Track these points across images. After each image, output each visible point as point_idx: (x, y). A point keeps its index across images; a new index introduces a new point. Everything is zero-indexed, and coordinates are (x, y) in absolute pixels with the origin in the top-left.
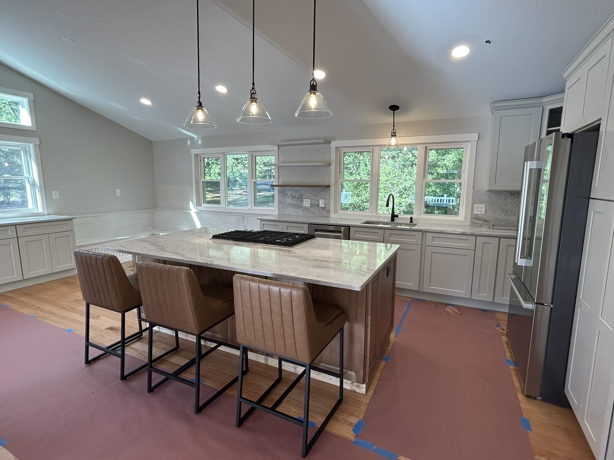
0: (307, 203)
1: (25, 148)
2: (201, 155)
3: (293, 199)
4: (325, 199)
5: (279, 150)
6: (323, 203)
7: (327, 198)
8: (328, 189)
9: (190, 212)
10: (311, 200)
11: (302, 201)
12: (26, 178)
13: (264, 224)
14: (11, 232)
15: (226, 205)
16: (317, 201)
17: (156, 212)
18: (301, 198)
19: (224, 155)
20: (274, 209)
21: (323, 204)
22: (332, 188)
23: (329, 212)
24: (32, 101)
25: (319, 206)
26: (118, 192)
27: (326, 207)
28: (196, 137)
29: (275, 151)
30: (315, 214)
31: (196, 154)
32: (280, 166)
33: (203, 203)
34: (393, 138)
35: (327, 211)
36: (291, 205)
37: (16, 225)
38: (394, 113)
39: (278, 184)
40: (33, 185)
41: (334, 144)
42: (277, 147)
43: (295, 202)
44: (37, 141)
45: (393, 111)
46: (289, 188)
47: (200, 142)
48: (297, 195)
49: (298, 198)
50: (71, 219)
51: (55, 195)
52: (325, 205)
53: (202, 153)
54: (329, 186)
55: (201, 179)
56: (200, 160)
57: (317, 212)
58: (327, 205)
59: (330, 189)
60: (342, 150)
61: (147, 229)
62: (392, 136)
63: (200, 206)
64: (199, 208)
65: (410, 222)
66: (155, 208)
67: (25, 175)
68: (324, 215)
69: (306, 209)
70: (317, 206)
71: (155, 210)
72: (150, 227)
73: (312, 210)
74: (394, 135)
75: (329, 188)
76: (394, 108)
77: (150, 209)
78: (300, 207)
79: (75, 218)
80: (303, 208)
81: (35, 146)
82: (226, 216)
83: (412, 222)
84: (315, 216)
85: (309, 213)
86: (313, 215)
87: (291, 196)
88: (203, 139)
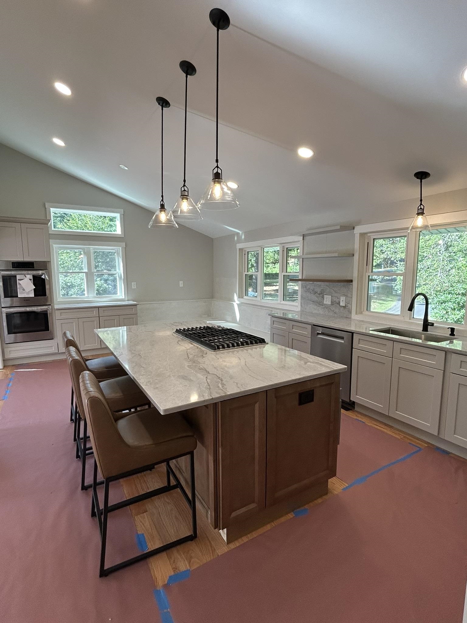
0: (327, 300)
1: (118, 250)
2: (245, 249)
3: (315, 295)
4: (346, 296)
5: (305, 241)
6: (344, 300)
7: (349, 295)
8: (350, 285)
9: (234, 303)
10: (332, 296)
11: (323, 297)
12: (117, 272)
13: (274, 321)
14: (95, 312)
15: (261, 298)
16: (338, 298)
17: (212, 301)
18: (322, 294)
19: (261, 248)
20: (297, 304)
21: (344, 302)
22: (355, 283)
23: (350, 312)
24: (122, 215)
25: (339, 305)
26: (181, 284)
27: (348, 306)
28: (240, 232)
29: (300, 241)
30: (335, 313)
31: (240, 249)
32: (305, 258)
33: (245, 295)
34: (420, 217)
35: (349, 311)
36: (313, 302)
37: (99, 307)
38: (421, 182)
39: (302, 278)
40: (120, 278)
41: (358, 230)
42: (302, 237)
43: (317, 299)
44: (124, 244)
45: (420, 180)
46: (311, 282)
47: (243, 237)
48: (318, 290)
49: (319, 294)
50: (135, 305)
51: (134, 285)
52: (346, 304)
53: (246, 247)
54: (351, 281)
55: (244, 272)
56: (245, 254)
57: (337, 311)
58: (348, 303)
59: (352, 285)
60: (371, 236)
61: (203, 316)
62: (418, 214)
63: (243, 298)
64: (241, 299)
65: (450, 335)
66: (213, 298)
67: (117, 270)
68: (345, 315)
69: (326, 307)
70: (338, 304)
71: (212, 300)
72: (205, 315)
73: (333, 308)
74: (421, 213)
75: (351, 283)
76: (422, 176)
77: (207, 299)
78: (320, 304)
79: (138, 304)
80: (324, 305)
81: (122, 248)
82: (258, 309)
83: (454, 335)
84: (336, 315)
85: (329, 312)
86: (334, 315)
87: (312, 291)
88: (246, 233)
